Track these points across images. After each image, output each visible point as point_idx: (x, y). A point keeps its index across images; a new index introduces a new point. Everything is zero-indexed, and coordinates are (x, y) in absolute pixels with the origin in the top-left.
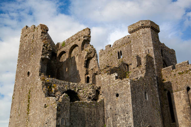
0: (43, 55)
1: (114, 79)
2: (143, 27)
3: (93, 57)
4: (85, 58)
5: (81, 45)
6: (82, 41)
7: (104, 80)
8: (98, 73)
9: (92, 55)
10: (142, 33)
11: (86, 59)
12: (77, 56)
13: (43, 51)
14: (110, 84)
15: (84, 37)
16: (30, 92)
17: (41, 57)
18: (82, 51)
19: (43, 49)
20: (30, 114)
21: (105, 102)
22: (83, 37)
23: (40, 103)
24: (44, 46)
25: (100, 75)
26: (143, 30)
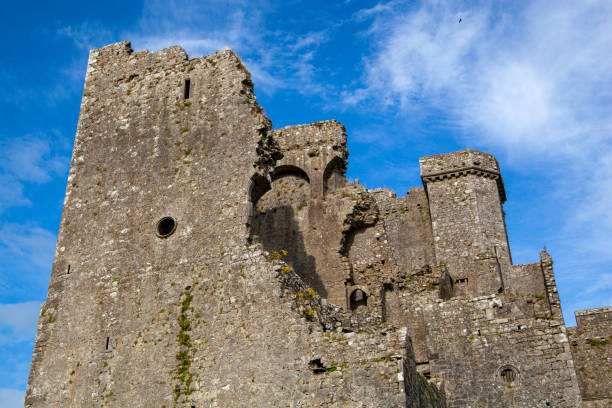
0: (258, 164)
1: (490, 315)
2: (478, 171)
3: (373, 225)
4: (346, 221)
5: (321, 171)
6: (329, 160)
7: (437, 313)
8: (395, 285)
9: (369, 217)
10: (476, 191)
11: (347, 227)
12: (300, 208)
13: (259, 152)
14: (469, 332)
15: (335, 148)
16: (189, 299)
17: (253, 171)
18: (329, 196)
19: (260, 143)
20: (197, 396)
21: (448, 393)
22: (329, 147)
23: (277, 355)
24: (263, 131)
25: (406, 294)
26: (477, 180)
